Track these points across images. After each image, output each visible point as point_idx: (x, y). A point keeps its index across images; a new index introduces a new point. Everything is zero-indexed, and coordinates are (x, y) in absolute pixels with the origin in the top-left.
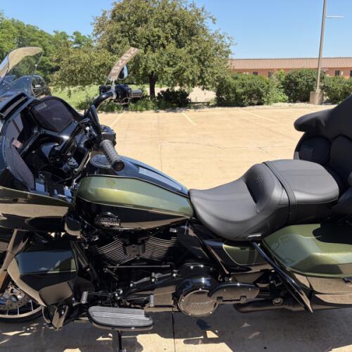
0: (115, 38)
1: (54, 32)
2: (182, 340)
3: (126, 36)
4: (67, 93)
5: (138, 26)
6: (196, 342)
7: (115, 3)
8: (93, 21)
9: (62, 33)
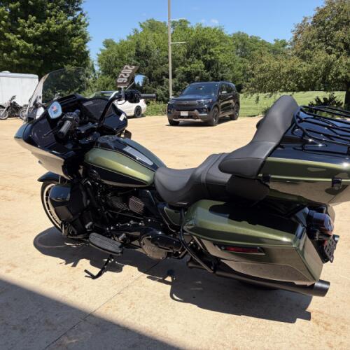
0: (310, 44)
1: (275, 40)
2: (147, 275)
3: (322, 41)
4: (256, 99)
5: (337, 30)
6: (154, 279)
7: (318, 8)
8: (294, 29)
9: (282, 41)
